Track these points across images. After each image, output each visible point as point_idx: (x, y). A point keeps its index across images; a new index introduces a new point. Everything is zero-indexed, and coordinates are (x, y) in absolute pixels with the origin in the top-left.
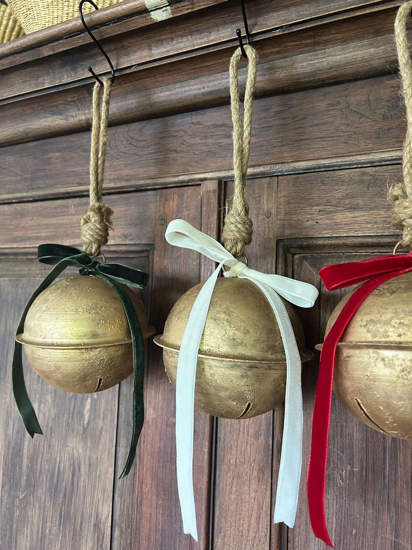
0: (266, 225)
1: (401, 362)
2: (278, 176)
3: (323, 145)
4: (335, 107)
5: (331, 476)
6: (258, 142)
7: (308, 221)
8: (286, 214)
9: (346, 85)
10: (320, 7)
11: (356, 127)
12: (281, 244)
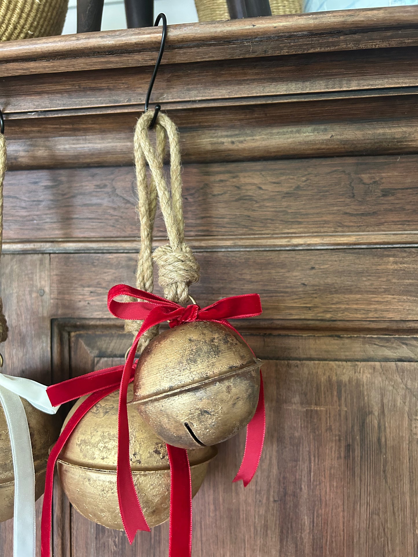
0: (40, 303)
1: (101, 483)
2: (50, 253)
3: (92, 226)
4: (103, 190)
5: (106, 544)
6: (29, 216)
7: (80, 301)
8: (59, 293)
9: (111, 169)
10: (73, 100)
11: (123, 212)
12: (56, 323)
